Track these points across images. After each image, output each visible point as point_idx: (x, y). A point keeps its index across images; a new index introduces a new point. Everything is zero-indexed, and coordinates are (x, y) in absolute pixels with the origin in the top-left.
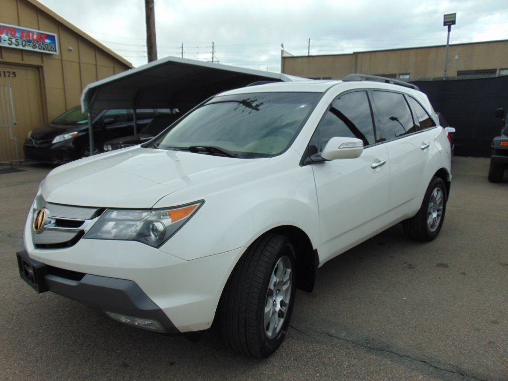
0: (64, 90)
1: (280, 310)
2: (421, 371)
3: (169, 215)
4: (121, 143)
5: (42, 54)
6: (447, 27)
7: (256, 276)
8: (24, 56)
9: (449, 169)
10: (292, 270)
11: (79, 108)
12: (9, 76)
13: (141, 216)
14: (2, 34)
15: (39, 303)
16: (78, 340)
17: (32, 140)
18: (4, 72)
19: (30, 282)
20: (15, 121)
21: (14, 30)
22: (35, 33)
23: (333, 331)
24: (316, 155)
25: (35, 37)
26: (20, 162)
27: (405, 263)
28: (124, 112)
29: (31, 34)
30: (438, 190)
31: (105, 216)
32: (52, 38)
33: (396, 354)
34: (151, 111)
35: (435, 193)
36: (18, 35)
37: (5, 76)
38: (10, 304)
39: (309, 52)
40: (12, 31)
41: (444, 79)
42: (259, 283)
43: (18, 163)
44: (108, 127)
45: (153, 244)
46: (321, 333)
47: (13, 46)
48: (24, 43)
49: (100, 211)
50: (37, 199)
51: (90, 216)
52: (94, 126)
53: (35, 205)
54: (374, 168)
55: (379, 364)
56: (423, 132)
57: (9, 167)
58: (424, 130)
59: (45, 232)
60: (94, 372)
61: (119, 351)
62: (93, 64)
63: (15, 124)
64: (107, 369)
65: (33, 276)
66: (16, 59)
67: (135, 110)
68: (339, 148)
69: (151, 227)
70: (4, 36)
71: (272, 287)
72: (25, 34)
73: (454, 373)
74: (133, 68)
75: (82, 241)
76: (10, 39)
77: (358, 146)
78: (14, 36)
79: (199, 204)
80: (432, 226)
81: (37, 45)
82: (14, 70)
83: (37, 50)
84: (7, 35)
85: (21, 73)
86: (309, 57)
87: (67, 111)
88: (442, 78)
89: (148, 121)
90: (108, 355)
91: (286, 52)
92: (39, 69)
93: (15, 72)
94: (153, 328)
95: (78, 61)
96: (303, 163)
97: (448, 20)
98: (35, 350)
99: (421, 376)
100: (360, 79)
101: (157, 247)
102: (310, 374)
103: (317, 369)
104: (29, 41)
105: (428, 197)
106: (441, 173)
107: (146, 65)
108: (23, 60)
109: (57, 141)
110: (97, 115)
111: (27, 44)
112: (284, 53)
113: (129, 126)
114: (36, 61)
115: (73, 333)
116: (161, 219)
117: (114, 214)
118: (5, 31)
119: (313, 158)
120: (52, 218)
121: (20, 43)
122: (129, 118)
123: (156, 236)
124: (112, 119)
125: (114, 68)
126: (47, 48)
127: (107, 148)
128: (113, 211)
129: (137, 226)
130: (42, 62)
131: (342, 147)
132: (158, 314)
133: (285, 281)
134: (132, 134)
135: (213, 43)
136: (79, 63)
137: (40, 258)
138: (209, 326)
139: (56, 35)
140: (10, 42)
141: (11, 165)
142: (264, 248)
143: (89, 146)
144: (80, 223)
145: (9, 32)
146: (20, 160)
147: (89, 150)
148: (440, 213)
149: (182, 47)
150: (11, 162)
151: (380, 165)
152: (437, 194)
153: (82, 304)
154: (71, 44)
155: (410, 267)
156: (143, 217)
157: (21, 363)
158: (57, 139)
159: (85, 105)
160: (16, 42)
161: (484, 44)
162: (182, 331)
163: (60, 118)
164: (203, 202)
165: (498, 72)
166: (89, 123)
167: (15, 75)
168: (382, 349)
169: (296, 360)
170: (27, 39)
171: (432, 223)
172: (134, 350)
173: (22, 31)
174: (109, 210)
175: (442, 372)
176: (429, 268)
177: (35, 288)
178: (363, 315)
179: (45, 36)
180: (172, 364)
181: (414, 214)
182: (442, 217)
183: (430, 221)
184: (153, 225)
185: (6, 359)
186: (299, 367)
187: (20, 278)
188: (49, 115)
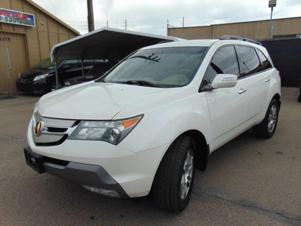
0: (39, 48)
1: (188, 182)
2: (278, 220)
3: (123, 124)
4: (75, 80)
5: (25, 26)
6: (271, 8)
7: (176, 162)
8: (15, 28)
9: (280, 94)
10: (194, 157)
11: (50, 59)
12: (6, 40)
13: (105, 125)
14: (1, 14)
15: (35, 179)
16: (62, 202)
17: (21, 79)
18: (3, 38)
19: (33, 166)
20: (10, 68)
21: (9, 12)
22: (21, 14)
23: (218, 195)
24: (207, 85)
25: (21, 16)
26: (14, 93)
27: (256, 152)
28: (75, 61)
29: (19, 15)
30: (274, 107)
31: (81, 125)
32: (31, 17)
33: (260, 209)
34: (92, 61)
35: (272, 109)
36: (11, 15)
37: (4, 40)
38: (17, 180)
39: (183, 25)
40: (7, 13)
41: (269, 40)
42: (179, 166)
43: (13, 93)
44: (67, 71)
45: (113, 143)
46: (212, 196)
47: (8, 22)
48: (15, 20)
49: (78, 122)
50: (34, 115)
51: (71, 125)
52: (59, 70)
53: (33, 119)
54: (240, 93)
55: (251, 216)
56: (266, 71)
57: (8, 95)
58: (266, 70)
59: (42, 135)
60: (74, 222)
61: (88, 209)
62: (56, 33)
63: (11, 69)
64: (82, 220)
65: (35, 163)
66: (10, 30)
67: (83, 61)
68: (222, 81)
69: (111, 132)
70: (3, 16)
71: (185, 168)
72: (15, 15)
73: (298, 220)
74: (81, 35)
75: (67, 141)
76: (6, 18)
77: (234, 79)
78: (8, 16)
79: (140, 117)
80: (271, 129)
81: (23, 21)
82: (9, 37)
83: (23, 24)
84: (4, 15)
85: (13, 39)
86: (183, 28)
87: (41, 62)
88: (268, 39)
89: (91, 67)
90: (82, 211)
91: (170, 25)
92: (24, 36)
93: (9, 38)
94: (113, 195)
95: (47, 31)
96: (200, 91)
97: (271, 4)
98: (36, 208)
99: (278, 223)
100: (230, 39)
101: (116, 145)
102: (209, 222)
103: (213, 219)
104: (18, 19)
105: (269, 112)
106: (276, 97)
107: (87, 34)
108: (14, 31)
109: (37, 80)
110: (60, 64)
111: (17, 21)
112: (169, 25)
113: (79, 70)
114: (22, 31)
115: (58, 197)
116: (117, 126)
117: (87, 124)
118: (3, 13)
119: (206, 87)
120: (46, 127)
121: (12, 20)
122: (79, 65)
123: (114, 137)
124: (69, 66)
125: (69, 35)
126: (29, 23)
127: (67, 83)
128: (86, 122)
129: (102, 131)
130: (26, 32)
131: (224, 80)
132: (117, 187)
133: (190, 164)
134: (81, 75)
135: (126, 20)
136: (48, 32)
137: (39, 152)
138: (147, 194)
139: (34, 15)
140: (6, 20)
141: (9, 94)
142: (180, 144)
143: (56, 82)
144: (65, 130)
145: (6, 13)
146: (14, 91)
147: (55, 85)
148: (275, 121)
149: (107, 23)
150: (9, 93)
151: (244, 92)
152: (273, 109)
153: (61, 179)
154: (43, 21)
155: (260, 154)
156: (106, 125)
157: (28, 217)
158: (36, 79)
159: (53, 58)
160: (10, 19)
161: (289, 19)
162: (131, 197)
163: (37, 66)
164: (143, 115)
165: (297, 36)
166: (56, 68)
167: (10, 40)
168: (251, 206)
169: (198, 213)
170: (17, 17)
171: (270, 127)
172: (97, 208)
173: (14, 13)
174: (83, 121)
175: (291, 220)
176: (271, 155)
177: (36, 170)
178: (236, 184)
179: (27, 16)
180: (122, 216)
181: (261, 121)
182: (276, 123)
183: (269, 125)
184: (113, 130)
185: (18, 214)
186: (201, 218)
187: (26, 164)
188: (31, 64)
